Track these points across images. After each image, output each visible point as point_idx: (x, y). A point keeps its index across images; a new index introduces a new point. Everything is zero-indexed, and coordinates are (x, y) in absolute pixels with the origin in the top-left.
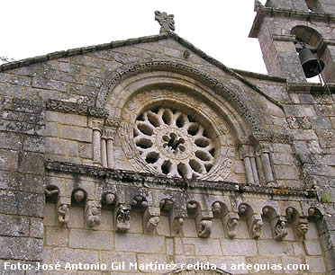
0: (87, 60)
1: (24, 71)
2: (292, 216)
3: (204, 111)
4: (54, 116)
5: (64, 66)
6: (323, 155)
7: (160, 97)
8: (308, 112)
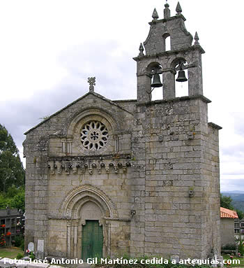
0: (61, 115)
1: (44, 125)
2: (120, 166)
3: (104, 122)
4: (52, 140)
5: (54, 120)
6: (142, 137)
7: (88, 119)
8: (142, 116)
